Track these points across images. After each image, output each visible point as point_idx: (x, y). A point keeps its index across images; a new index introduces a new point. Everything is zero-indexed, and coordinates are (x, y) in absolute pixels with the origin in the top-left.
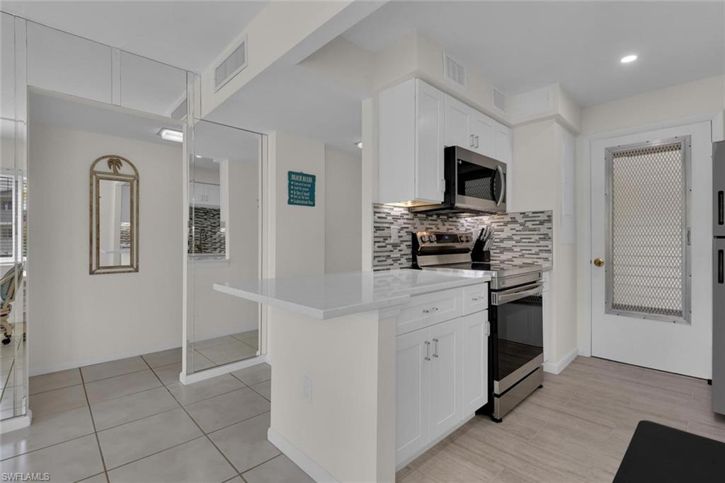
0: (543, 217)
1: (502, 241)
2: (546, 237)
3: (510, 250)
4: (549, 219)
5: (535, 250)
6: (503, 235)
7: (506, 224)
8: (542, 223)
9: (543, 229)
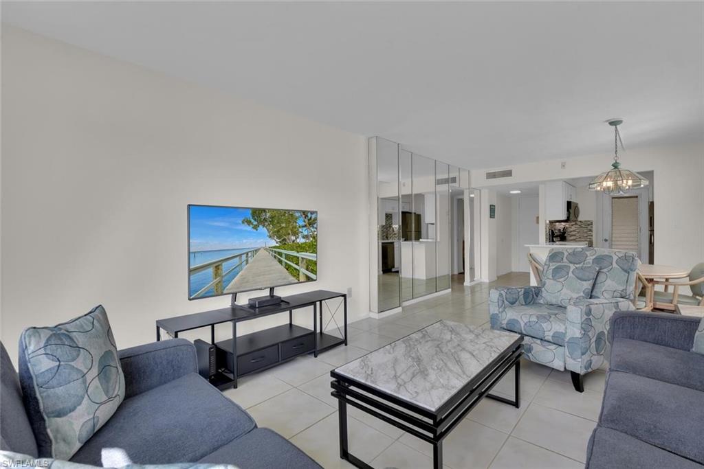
0: (589, 223)
1: (571, 232)
2: (591, 230)
3: (575, 235)
4: (592, 224)
5: (586, 235)
6: (572, 230)
7: (572, 225)
8: (589, 225)
9: (589, 227)
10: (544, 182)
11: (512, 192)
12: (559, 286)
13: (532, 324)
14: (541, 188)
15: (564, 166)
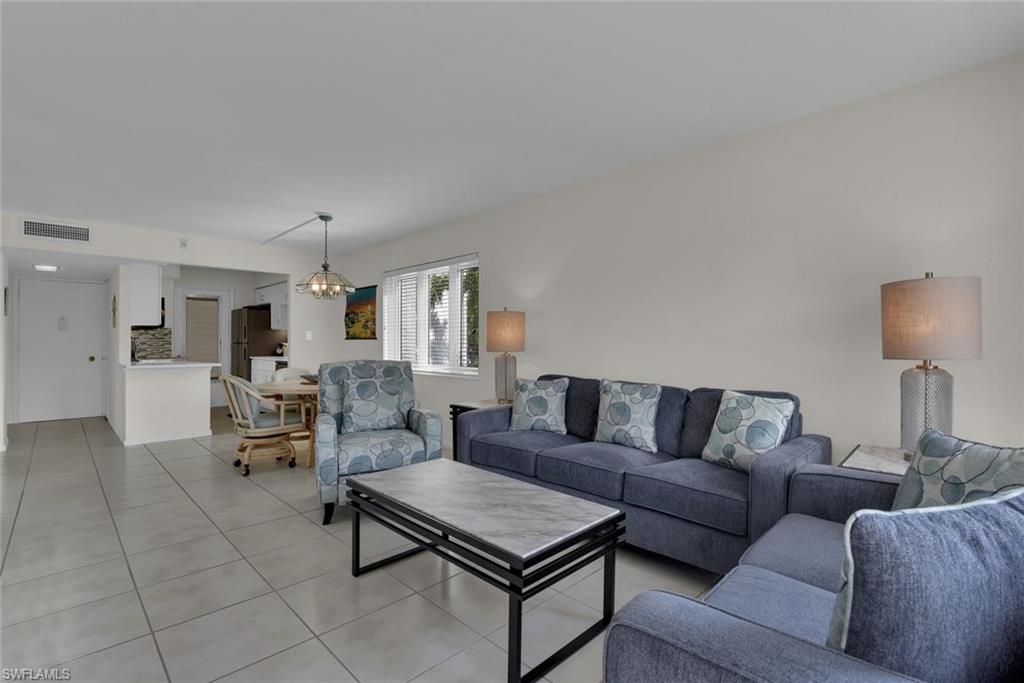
0: (167, 331)
2: (169, 343)
3: (145, 350)
4: (170, 333)
5: (161, 350)
7: (141, 334)
8: (166, 335)
9: (167, 338)
10: (129, 261)
11: (39, 267)
12: (373, 406)
13: (386, 454)
14: (123, 270)
15: (184, 245)
